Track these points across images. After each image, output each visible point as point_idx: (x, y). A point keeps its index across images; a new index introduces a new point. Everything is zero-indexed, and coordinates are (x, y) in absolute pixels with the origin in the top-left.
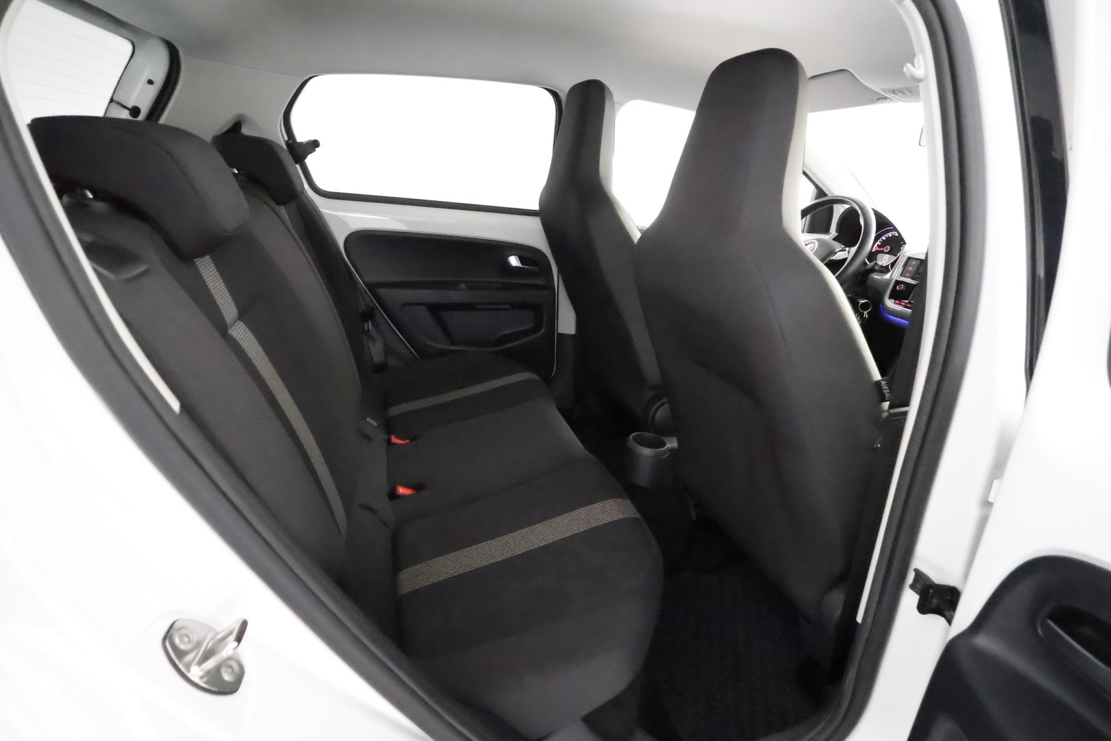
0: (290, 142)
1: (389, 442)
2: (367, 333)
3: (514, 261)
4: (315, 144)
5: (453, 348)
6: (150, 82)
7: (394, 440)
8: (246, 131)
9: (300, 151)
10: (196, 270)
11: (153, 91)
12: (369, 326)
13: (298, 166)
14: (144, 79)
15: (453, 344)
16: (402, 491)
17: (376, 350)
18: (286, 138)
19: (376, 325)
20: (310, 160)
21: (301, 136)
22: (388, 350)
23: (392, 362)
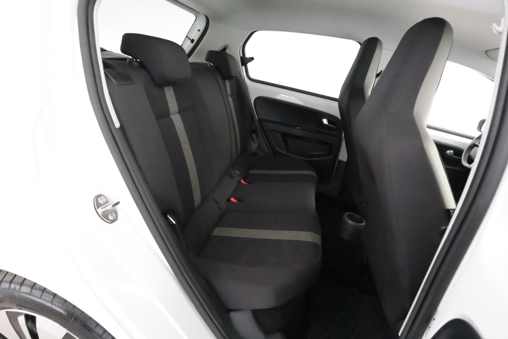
0: (243, 57)
1: (240, 182)
2: (253, 138)
3: (325, 121)
4: (252, 59)
5: (288, 154)
6: (199, 30)
7: (242, 181)
8: (227, 51)
9: (245, 61)
10: (164, 91)
11: (199, 34)
12: (254, 136)
13: (243, 67)
14: (197, 29)
15: (288, 152)
16: (232, 199)
17: (254, 146)
18: (241, 55)
19: (257, 136)
20: (249, 65)
21: (248, 55)
22: (259, 147)
23: (260, 152)
